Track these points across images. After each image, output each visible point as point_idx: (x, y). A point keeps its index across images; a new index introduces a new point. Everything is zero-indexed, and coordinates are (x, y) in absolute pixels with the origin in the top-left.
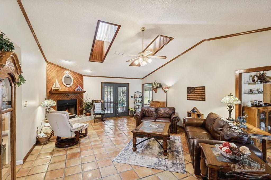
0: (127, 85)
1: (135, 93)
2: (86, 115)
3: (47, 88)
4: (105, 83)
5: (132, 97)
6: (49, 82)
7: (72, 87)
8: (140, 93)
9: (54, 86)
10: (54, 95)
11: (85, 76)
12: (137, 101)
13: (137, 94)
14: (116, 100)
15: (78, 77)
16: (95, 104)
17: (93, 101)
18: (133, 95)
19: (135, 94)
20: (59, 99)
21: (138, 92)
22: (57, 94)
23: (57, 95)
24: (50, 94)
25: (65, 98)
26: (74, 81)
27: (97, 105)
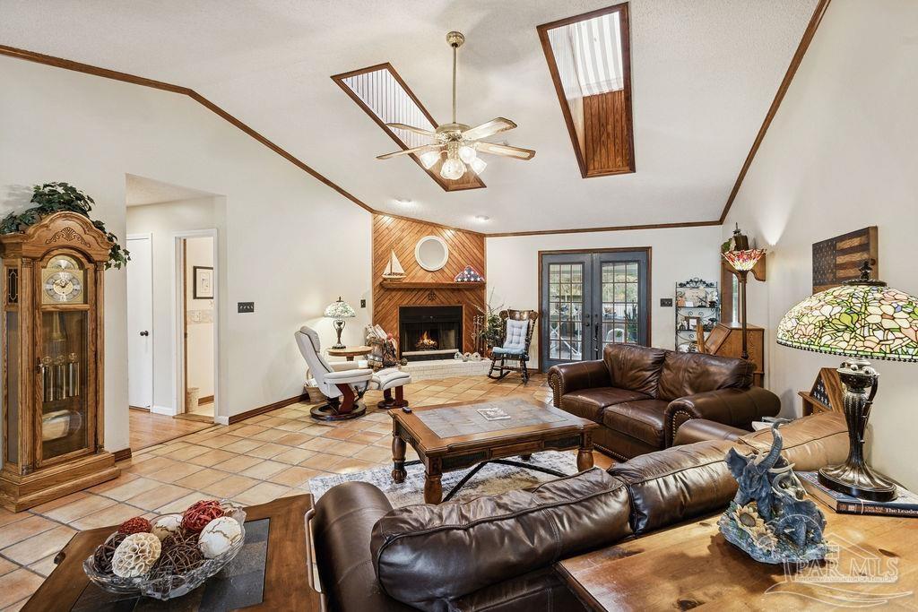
0: (642, 256)
1: (682, 285)
2: (482, 356)
3: (375, 275)
4: (551, 253)
5: (665, 303)
6: (379, 260)
7: (446, 270)
8: (710, 285)
9: (387, 271)
10: (393, 294)
11: (490, 235)
12: (693, 322)
13: (688, 292)
14: (595, 313)
15: (467, 241)
16: (509, 322)
17: (503, 314)
18: (670, 295)
19: (679, 289)
20: (405, 302)
21: (694, 283)
22: (400, 290)
23: (399, 294)
24: (382, 291)
25: (423, 301)
26: (450, 253)
27: (513, 327)
